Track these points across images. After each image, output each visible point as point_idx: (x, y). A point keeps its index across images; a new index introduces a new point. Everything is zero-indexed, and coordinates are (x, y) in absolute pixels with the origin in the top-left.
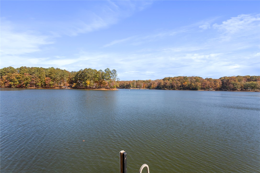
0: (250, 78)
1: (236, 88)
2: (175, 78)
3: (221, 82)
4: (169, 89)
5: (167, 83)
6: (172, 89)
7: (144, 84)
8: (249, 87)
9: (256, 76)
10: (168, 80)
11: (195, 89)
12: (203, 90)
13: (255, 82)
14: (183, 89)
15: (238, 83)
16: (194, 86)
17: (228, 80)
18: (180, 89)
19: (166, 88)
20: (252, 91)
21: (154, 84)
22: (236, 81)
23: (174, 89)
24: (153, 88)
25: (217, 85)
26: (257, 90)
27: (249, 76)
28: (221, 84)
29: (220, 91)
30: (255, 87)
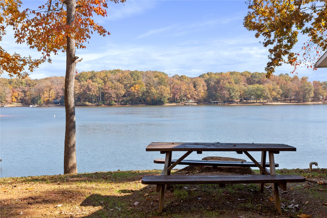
0: (250, 76)
1: (234, 97)
2: (108, 75)
3: (205, 84)
4: (98, 105)
5: (90, 87)
6: (104, 103)
7: (13, 92)
8: (252, 95)
9: (259, 74)
10: (91, 78)
11: (158, 102)
12: (174, 104)
13: (261, 86)
14: (130, 102)
15: (236, 87)
16: (156, 96)
17: (218, 82)
18: (124, 104)
19: (89, 102)
20: (257, 102)
21: (50, 90)
22: (231, 82)
23: (110, 105)
24: (48, 103)
25: (200, 92)
26: (265, 101)
27: (249, 73)
28: (206, 88)
29: (205, 104)
30: (261, 94)
